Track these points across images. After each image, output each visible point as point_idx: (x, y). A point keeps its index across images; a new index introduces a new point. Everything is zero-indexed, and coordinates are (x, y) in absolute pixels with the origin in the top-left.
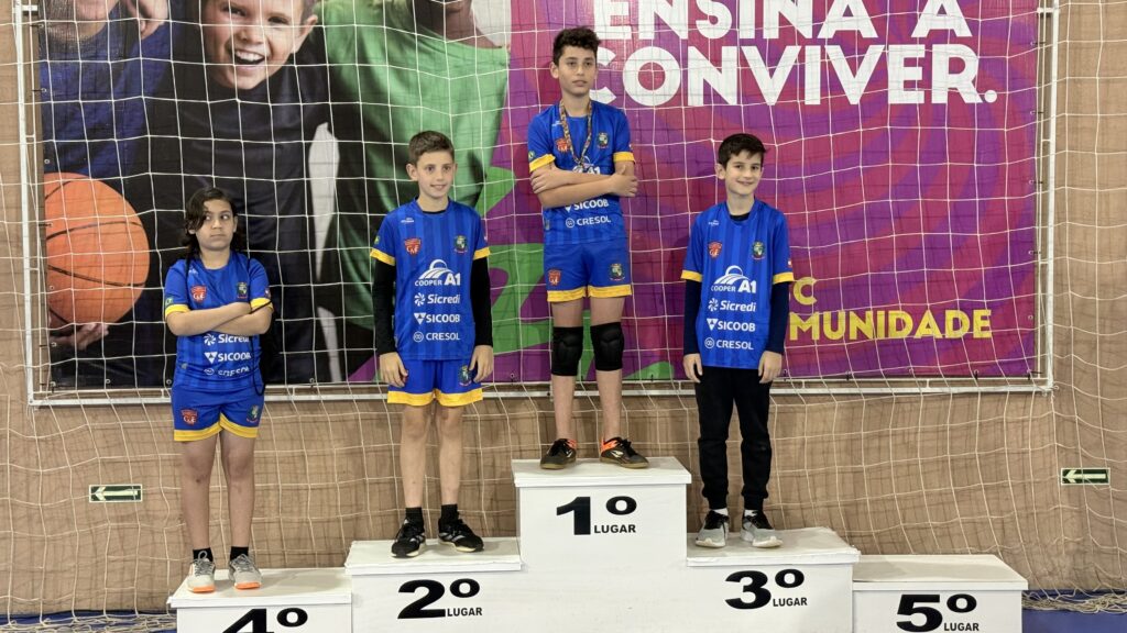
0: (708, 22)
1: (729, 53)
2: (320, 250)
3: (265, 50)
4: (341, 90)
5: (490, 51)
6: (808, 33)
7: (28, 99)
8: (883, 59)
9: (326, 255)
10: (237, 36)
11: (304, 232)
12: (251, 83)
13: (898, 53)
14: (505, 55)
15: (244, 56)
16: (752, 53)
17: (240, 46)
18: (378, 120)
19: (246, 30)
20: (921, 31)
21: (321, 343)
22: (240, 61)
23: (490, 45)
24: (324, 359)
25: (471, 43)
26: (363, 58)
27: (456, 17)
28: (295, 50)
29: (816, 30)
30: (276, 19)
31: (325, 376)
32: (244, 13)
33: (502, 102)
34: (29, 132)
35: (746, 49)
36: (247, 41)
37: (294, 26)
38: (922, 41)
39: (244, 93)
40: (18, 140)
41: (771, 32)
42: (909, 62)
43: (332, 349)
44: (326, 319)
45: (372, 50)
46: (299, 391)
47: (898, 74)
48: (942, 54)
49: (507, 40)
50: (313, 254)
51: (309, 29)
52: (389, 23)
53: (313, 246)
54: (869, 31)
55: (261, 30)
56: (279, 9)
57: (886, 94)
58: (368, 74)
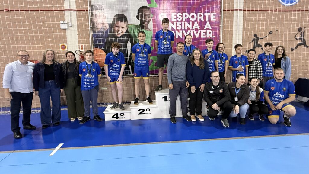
0: (178, 27)
1: (181, 31)
2: (129, 57)
3: (121, 32)
4: (131, 36)
5: (150, 31)
6: (191, 29)
7: (91, 38)
8: (201, 32)
9: (129, 58)
10: (118, 30)
11: (127, 55)
12: (119, 36)
13: (202, 31)
14: (152, 32)
15: (118, 32)
16: (184, 31)
17: (118, 31)
18: (136, 40)
19: (119, 29)
20: (205, 28)
21: (129, 69)
22: (117, 33)
23: (150, 30)
24: (130, 72)
25: (148, 30)
26: (134, 32)
27: (146, 27)
28: (125, 31)
29: (192, 28)
30: (123, 28)
31: (130, 73)
32: (119, 27)
33: (152, 38)
34: (91, 43)
35: (183, 31)
36: (119, 30)
37: (125, 28)
38: (205, 30)
39: (118, 37)
40: (90, 44)
41: (186, 29)
42: (204, 32)
43: (131, 70)
44: (130, 66)
45: (135, 31)
46: (127, 75)
47: (202, 34)
48: (208, 31)
49: (152, 30)
50: (128, 58)
51: (127, 29)
52: (137, 28)
53: (128, 57)
54: (199, 28)
55: (121, 29)
56: (123, 26)
57: (201, 37)
58: (134, 34)
